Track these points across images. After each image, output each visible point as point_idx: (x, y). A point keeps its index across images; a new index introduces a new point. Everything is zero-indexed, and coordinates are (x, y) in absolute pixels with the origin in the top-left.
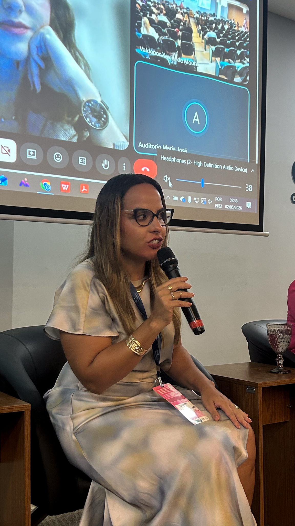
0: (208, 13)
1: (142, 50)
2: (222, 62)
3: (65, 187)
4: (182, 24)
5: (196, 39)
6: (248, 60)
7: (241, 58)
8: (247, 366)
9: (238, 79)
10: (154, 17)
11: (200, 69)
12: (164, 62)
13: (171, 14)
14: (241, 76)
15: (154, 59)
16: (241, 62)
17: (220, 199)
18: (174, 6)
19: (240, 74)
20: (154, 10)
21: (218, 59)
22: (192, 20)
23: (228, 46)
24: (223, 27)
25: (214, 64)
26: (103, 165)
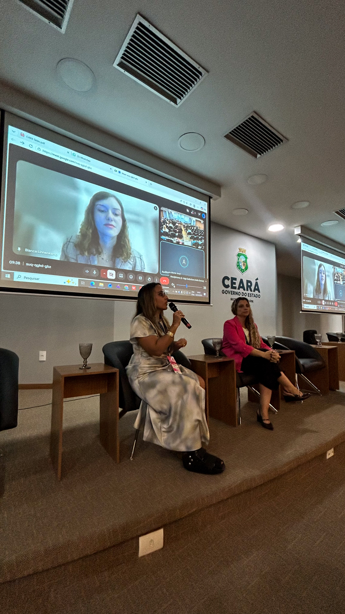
0: (188, 223)
1: (163, 237)
2: (194, 241)
3: (134, 288)
4: (178, 227)
5: (184, 233)
6: (203, 240)
7: (201, 239)
8: (203, 356)
9: (200, 247)
10: (167, 225)
11: (185, 244)
12: (172, 241)
13: (174, 223)
14: (201, 246)
15: (168, 240)
16: (201, 241)
17: (194, 292)
18: (175, 221)
19: (201, 245)
20: (168, 222)
21: (192, 240)
22: (182, 226)
23: (196, 235)
24: (194, 228)
25: (191, 242)
26: (148, 280)
